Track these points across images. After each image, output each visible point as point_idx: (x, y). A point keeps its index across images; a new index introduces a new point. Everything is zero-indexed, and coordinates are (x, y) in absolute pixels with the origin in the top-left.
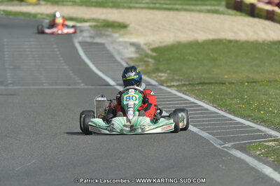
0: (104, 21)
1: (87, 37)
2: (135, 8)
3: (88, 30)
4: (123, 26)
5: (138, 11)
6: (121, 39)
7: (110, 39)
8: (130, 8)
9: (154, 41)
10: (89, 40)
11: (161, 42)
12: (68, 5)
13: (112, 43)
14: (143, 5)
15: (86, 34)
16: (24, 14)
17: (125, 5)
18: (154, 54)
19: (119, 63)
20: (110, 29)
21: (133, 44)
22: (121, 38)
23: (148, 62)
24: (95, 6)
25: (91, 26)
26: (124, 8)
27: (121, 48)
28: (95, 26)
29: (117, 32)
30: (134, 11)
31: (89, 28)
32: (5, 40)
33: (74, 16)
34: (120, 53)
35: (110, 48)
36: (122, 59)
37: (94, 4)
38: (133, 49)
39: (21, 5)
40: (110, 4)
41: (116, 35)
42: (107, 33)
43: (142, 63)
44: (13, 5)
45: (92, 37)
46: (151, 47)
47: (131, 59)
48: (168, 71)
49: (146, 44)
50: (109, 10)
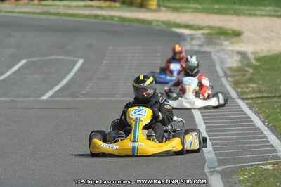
0: (220, 28)
1: (195, 45)
2: (256, 15)
3: (200, 38)
4: (237, 34)
5: (258, 18)
6: (230, 48)
7: (218, 48)
8: (250, 15)
9: (262, 50)
10: (196, 48)
11: (269, 51)
12: (187, 12)
13: (219, 51)
14: (264, 13)
15: (195, 42)
16: (139, 21)
17: (247, 12)
18: (257, 64)
19: (217, 72)
20: (222, 37)
21: (239, 53)
22: (230, 46)
23: (247, 71)
24: (215, 13)
25: (203, 34)
26: (244, 15)
27: (226, 56)
28: (208, 34)
29: (228, 40)
30: (254, 19)
31: (201, 36)
32: (110, 48)
33: (191, 23)
34: (222, 62)
35: (215, 57)
36: (222, 69)
37: (215, 11)
38: (237, 58)
39: (139, 12)
40: (231, 12)
41: (226, 43)
42: (219, 41)
43: (241, 73)
44: (132, 12)
45: (200, 46)
46: (257, 56)
47: (230, 69)
48: (261, 82)
49: (253, 53)
50: (229, 17)
